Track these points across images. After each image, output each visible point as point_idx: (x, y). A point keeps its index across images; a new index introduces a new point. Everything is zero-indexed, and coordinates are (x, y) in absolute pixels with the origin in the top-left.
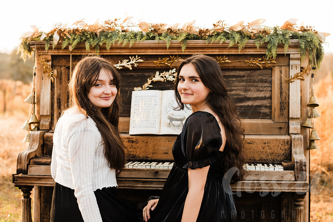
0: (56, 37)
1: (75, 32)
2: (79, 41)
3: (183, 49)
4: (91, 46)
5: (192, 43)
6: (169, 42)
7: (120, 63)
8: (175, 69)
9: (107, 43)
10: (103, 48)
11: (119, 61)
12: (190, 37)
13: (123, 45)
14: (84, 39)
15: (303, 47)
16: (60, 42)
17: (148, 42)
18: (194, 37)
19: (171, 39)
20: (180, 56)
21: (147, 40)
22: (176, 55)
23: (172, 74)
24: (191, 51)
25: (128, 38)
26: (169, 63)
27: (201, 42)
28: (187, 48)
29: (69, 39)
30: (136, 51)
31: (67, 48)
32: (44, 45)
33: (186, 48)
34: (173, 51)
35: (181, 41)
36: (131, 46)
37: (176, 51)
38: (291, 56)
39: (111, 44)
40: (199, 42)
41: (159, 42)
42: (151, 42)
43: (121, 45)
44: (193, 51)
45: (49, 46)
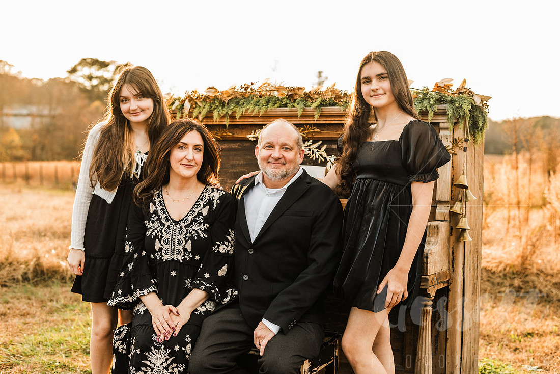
0: (187, 105)
1: (205, 99)
2: (208, 109)
3: (316, 117)
4: (219, 114)
5: (328, 110)
6: (302, 110)
7: (253, 133)
8: (311, 141)
9: (237, 111)
10: (232, 117)
11: (253, 131)
12: (325, 104)
13: (254, 114)
14: (213, 107)
15: (450, 115)
16: (191, 110)
17: (280, 109)
18: (330, 103)
19: (303, 106)
20: (315, 125)
21: (280, 107)
22: (310, 125)
23: (308, 146)
24: (327, 119)
25: (259, 106)
26: (304, 134)
27: (338, 109)
28: (321, 116)
29: (200, 107)
30: (269, 120)
31: (197, 117)
32: (176, 113)
33: (319, 116)
34: (307, 119)
35: (314, 109)
36: (261, 114)
37: (311, 119)
38: (441, 125)
39: (241, 113)
40: (334, 109)
41: (291, 109)
42: (283, 109)
43: (251, 113)
44: (330, 119)
45: (180, 115)
